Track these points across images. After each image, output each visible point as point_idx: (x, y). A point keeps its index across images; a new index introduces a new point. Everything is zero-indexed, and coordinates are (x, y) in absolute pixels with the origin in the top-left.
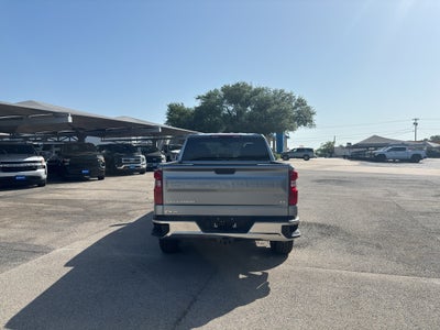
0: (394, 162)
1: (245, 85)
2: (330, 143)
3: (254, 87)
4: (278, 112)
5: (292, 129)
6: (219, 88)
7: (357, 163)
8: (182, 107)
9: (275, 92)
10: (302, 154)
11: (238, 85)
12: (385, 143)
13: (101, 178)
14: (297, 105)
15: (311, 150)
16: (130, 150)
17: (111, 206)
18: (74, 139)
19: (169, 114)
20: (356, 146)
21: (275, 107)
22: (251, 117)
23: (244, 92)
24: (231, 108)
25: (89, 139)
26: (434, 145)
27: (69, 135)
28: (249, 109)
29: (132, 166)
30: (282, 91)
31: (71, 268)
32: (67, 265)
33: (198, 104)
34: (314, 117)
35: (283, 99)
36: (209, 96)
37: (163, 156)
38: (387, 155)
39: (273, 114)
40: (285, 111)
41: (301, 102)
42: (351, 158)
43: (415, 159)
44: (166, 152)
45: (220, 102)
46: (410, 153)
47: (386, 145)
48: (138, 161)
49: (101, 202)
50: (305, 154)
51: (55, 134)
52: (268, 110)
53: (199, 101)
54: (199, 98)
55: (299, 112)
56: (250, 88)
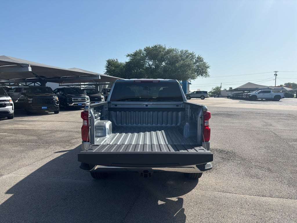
0: (262, 100)
1: (160, 47)
2: (217, 88)
3: (167, 48)
4: (183, 66)
5: (193, 78)
6: (143, 49)
7: (237, 101)
8: (117, 62)
9: (182, 52)
10: (199, 95)
11: (156, 46)
12: (256, 88)
13: (56, 112)
14: (197, 61)
15: (206, 92)
16: (78, 92)
17: (59, 135)
18: (38, 84)
19: (107, 67)
20: (236, 90)
21: (182, 62)
22: (165, 69)
23: (160, 51)
24: (151, 63)
25: (48, 84)
26: (288, 89)
27: (34, 81)
28: (164, 64)
29: (79, 104)
30: (186, 51)
31: (11, 195)
32: (8, 192)
33: (128, 60)
34: (209, 70)
35: (187, 57)
36: (136, 54)
37: (102, 97)
38: (258, 96)
39: (181, 67)
40: (189, 66)
41: (199, 59)
42: (233, 98)
43: (277, 99)
44: (105, 93)
45: (143, 58)
46: (273, 94)
47: (257, 89)
48: (84, 100)
49: (52, 131)
50: (201, 95)
51: (24, 80)
52: (177, 65)
53: (129, 58)
54: (128, 56)
55: (198, 66)
56: (164, 49)
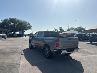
1: (16, 18)
6: (8, 19)
9: (23, 21)
11: (14, 18)
30: (25, 21)
34: (32, 27)
35: (25, 23)
36: (5, 20)
41: (29, 24)
45: (9, 22)
53: (2, 21)
54: (2, 20)
55: (29, 26)
56: (17, 19)
